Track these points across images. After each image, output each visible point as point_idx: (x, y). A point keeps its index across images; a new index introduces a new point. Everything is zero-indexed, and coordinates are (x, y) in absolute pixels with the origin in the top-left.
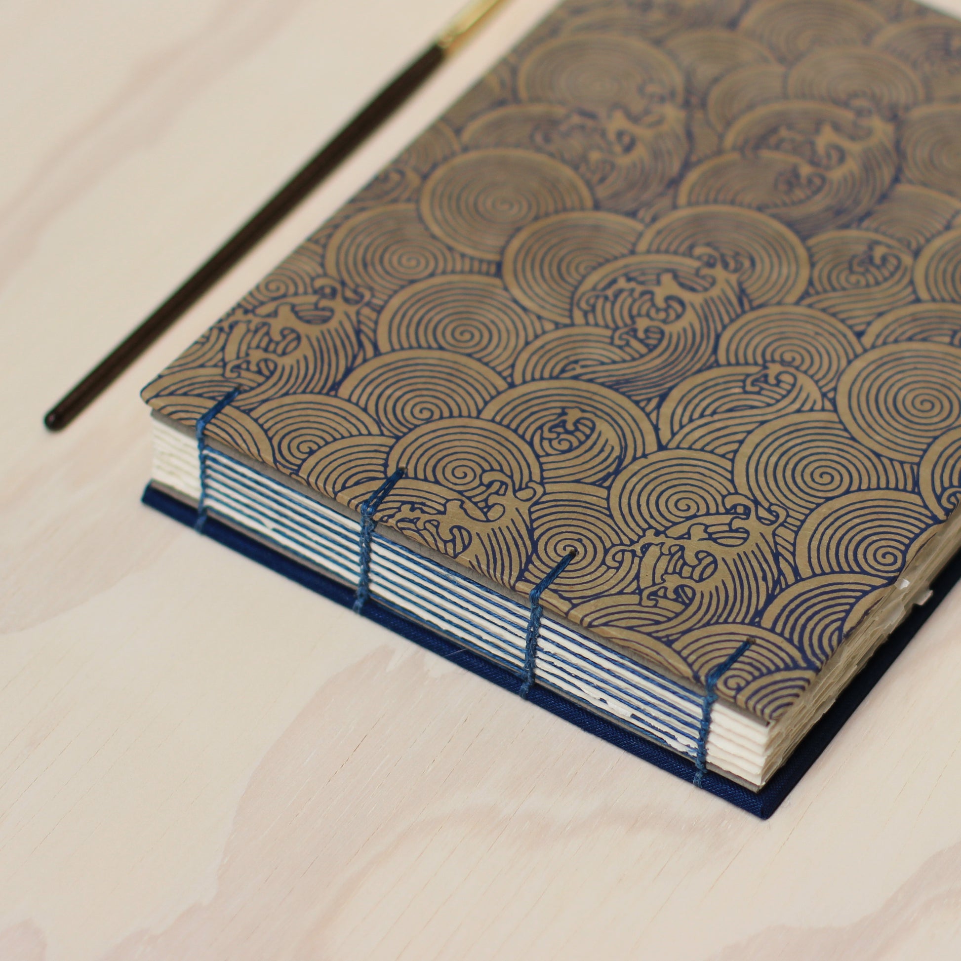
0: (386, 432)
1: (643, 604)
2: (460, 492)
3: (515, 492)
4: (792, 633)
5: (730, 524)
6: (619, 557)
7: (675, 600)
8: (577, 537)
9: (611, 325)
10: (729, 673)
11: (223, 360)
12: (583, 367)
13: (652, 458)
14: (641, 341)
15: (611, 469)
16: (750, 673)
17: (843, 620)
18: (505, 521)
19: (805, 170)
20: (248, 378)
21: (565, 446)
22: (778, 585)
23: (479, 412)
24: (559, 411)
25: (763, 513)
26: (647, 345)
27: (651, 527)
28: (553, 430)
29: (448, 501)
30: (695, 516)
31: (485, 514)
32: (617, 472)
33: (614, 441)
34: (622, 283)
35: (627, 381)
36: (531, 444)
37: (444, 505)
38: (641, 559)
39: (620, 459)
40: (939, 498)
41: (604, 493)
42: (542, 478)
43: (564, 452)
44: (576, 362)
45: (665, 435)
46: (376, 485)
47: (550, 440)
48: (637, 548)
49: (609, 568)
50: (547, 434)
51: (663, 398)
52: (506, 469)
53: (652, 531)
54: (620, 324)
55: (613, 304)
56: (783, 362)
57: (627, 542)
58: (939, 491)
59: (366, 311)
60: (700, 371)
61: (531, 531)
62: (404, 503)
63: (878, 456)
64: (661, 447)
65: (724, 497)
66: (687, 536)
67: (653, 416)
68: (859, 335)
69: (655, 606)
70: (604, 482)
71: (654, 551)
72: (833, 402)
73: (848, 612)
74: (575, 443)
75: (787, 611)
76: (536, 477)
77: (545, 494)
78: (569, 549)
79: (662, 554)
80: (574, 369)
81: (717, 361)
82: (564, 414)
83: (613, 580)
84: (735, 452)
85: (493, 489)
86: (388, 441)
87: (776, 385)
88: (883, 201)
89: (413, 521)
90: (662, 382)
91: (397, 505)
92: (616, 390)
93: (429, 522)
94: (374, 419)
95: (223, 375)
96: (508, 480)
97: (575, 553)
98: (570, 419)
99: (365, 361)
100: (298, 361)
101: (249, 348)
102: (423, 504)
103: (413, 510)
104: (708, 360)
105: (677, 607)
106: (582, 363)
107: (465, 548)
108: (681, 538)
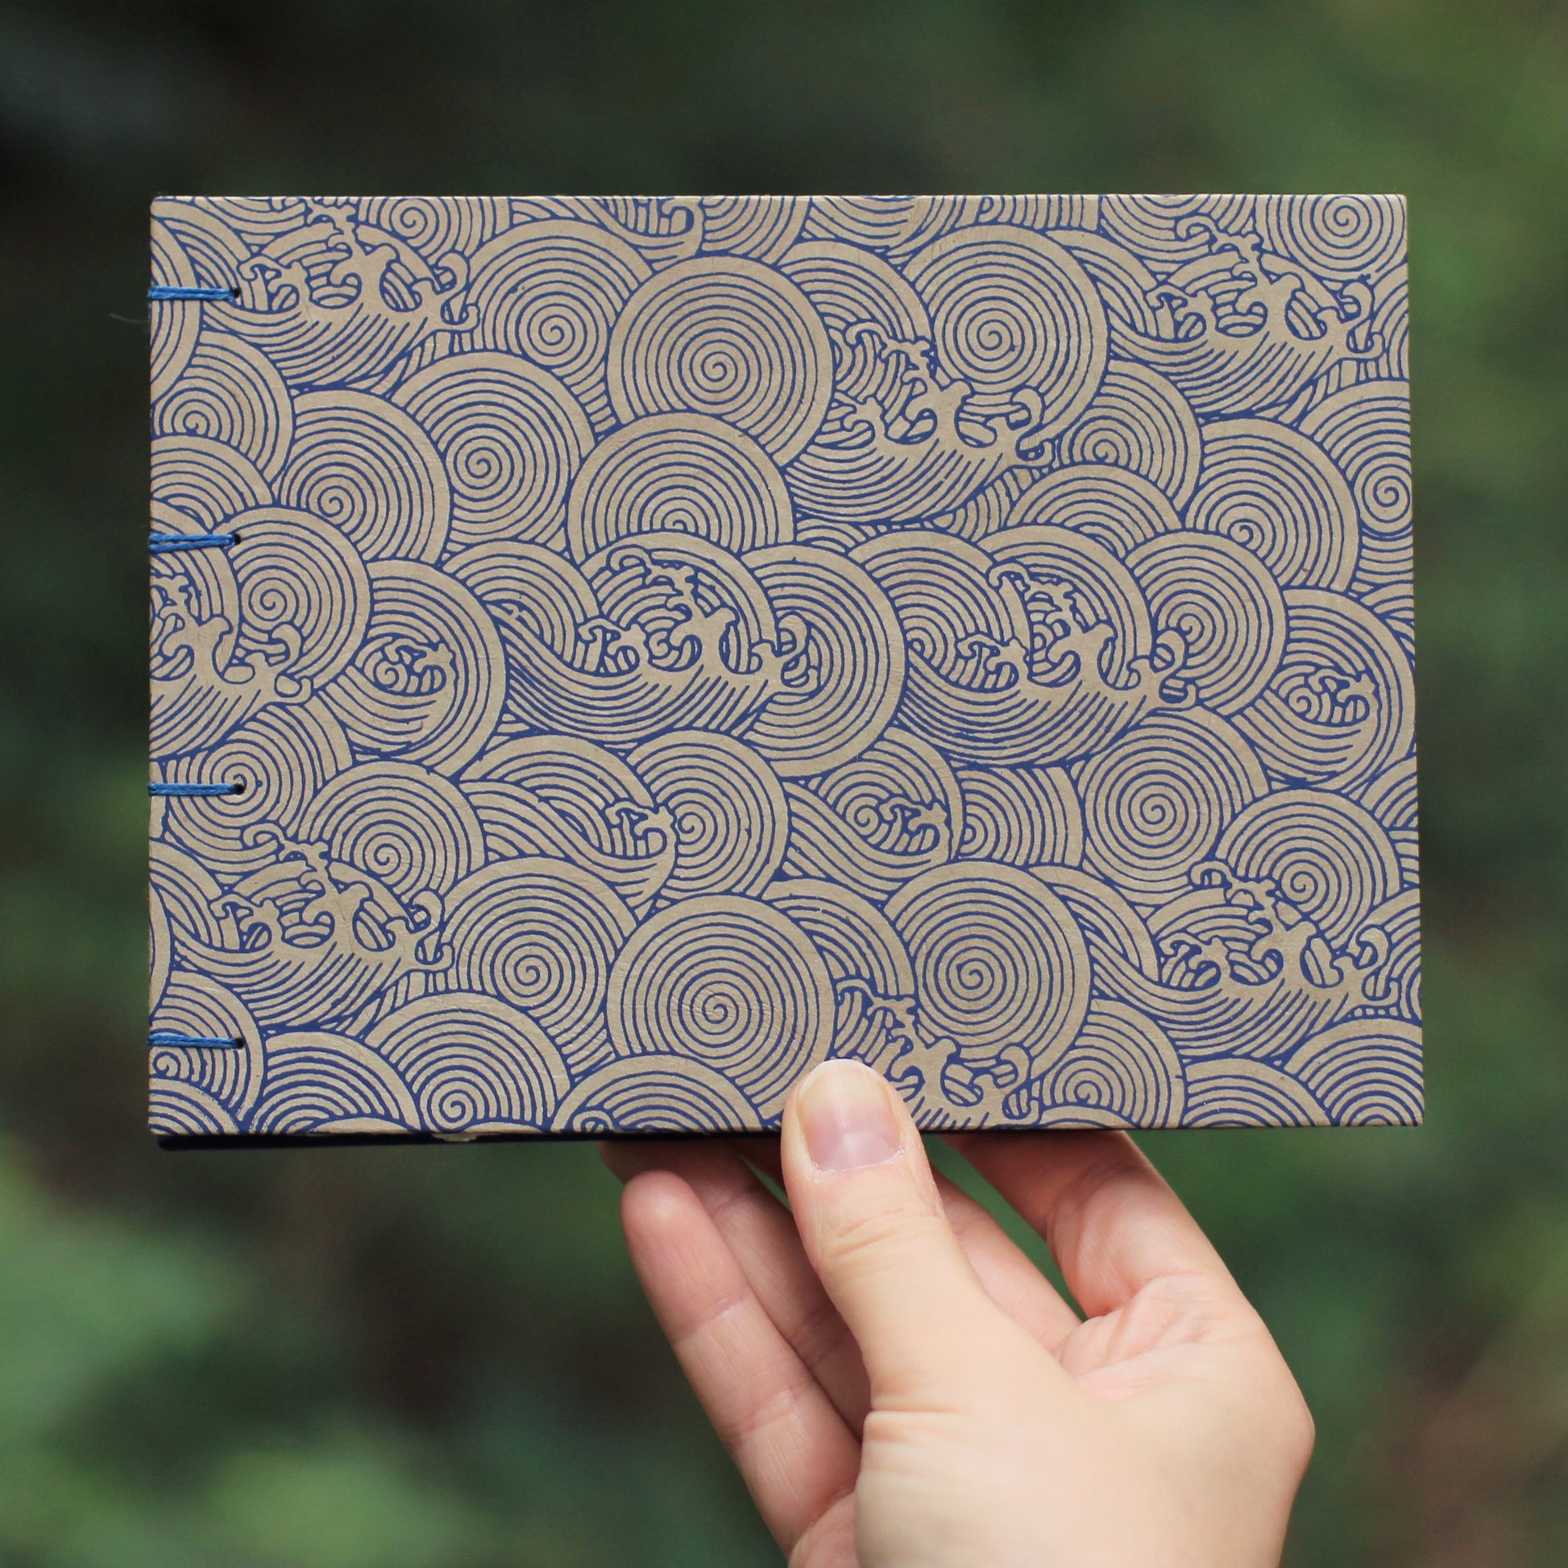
0: (276, 486)
1: (212, 906)
2: (242, 619)
3: (283, 673)
4: (276, 1078)
5: (390, 919)
6: (261, 839)
7: (241, 934)
8: (262, 777)
9: (606, 608)
10: (178, 1052)
11: (262, 247)
12: (520, 619)
13: (433, 780)
14: (604, 652)
15: (386, 748)
16: (192, 1071)
17: (333, 1117)
18: (230, 692)
19: (1013, 653)
20: (256, 293)
21: (386, 679)
22: (335, 1024)
23: (375, 559)
24: (435, 638)
25: (431, 943)
26: (602, 663)
27: (329, 843)
28: (402, 652)
29: (222, 615)
30: (377, 877)
31: (230, 665)
32: (386, 757)
33: (429, 726)
34: (679, 576)
35: (532, 679)
36: (365, 642)
37: (212, 616)
38: (277, 861)
39: (409, 747)
40: (582, 1109)
41: (345, 760)
42: (323, 688)
43: (377, 684)
44: (522, 607)
45: (472, 773)
46: (193, 530)
47: (385, 658)
48: (291, 847)
49: (241, 839)
50: (390, 651)
51: (533, 731)
52: (309, 644)
53: (324, 848)
54: (614, 617)
55: (644, 586)
56: (677, 824)
57: (290, 832)
58: (594, 1102)
59: (444, 339)
60: (600, 743)
61: (238, 726)
62: (187, 574)
63: (603, 1008)
64: (455, 779)
65: (427, 888)
66: (342, 887)
67: (496, 740)
68: (780, 876)
69: (218, 919)
70: (362, 753)
71: (299, 867)
72: (653, 911)
73: (348, 1115)
74: (399, 687)
75: (306, 1054)
76: (319, 682)
77: (301, 705)
78: (240, 781)
79: (298, 879)
80: (510, 612)
81: (629, 752)
82: (434, 647)
83: (227, 854)
84: (503, 858)
85: (270, 649)
86: (264, 496)
87: (636, 838)
88: (1021, 771)
89: (167, 600)
90: (555, 716)
91: (179, 569)
92: (509, 677)
93: (178, 617)
94: (286, 461)
95: (240, 263)
96: (294, 655)
97: (239, 789)
98: (431, 658)
99: (367, 391)
100: (317, 323)
101: (299, 260)
102: (198, 594)
103: (183, 589)
104: (624, 742)
105: (233, 941)
106: (525, 615)
107: (167, 678)
108: (336, 882)
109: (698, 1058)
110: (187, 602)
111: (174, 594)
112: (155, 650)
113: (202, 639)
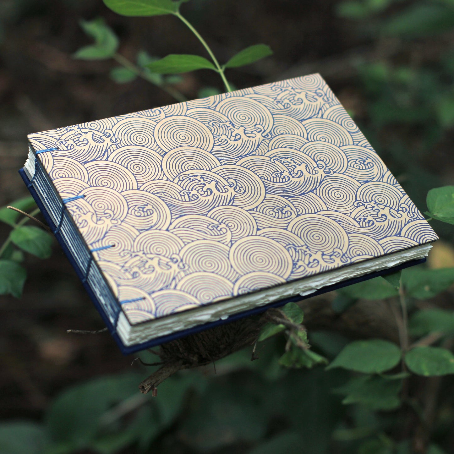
0: (89, 183)
1: (121, 271)
2: (95, 211)
3: (112, 219)
4: (158, 303)
5: (168, 262)
6: (125, 254)
7: (131, 275)
8: (118, 241)
9: (184, 188)
10: (129, 303)
11: (59, 138)
13: (162, 232)
14: (189, 197)
15: (146, 228)
16: (135, 307)
17: (177, 307)
18: (101, 226)
19: (286, 174)
20: (63, 147)
21: (139, 214)
22: (167, 287)
23: (122, 192)
24: (146, 204)
25: (181, 265)
26: (190, 199)
27: (143, 250)
28: (139, 208)
29: (90, 211)
30: (160, 255)
31: (97, 221)
32: (147, 230)
33: (154, 222)
34: (198, 178)
35: (174, 206)
36: (129, 209)
37: (87, 212)
38: (132, 258)
39: (152, 227)
40: (239, 289)
41: (137, 233)
42: (124, 220)
43: (137, 216)
44: (164, 193)
45: (171, 228)
46: (73, 196)
47: (136, 210)
48: (134, 254)
49: (120, 255)
50: (136, 208)
51: (181, 216)
52: (115, 212)
53: (143, 252)
54: (187, 189)
55: (191, 182)
56: (227, 225)
57: (132, 251)
58: (242, 286)
59: (114, 146)
60: (199, 214)
61: (106, 233)
62: (76, 205)
63: (232, 267)
64: (167, 230)
65: (173, 254)
67: (173, 220)
68: (258, 229)
69: (124, 273)
71: (138, 258)
72: (232, 245)
73: (181, 306)
74: (143, 215)
75: (163, 296)
76: (122, 219)
77: (120, 225)
78: (113, 244)
79: (139, 260)
80: (161, 194)
81: (207, 214)
82: (147, 205)
83: (118, 259)
84: (189, 243)
85: (106, 215)
86: (88, 186)
87: (219, 231)
88: (302, 195)
89: (74, 212)
90: (185, 212)
91: (73, 205)
92: (169, 207)
93: (79, 214)
94: (89, 178)
95: (55, 142)
96: (112, 215)
97: (114, 246)
98: (147, 208)
99: (101, 160)
100: (81, 150)
101: (70, 139)
102: (81, 209)
103: (77, 209)
104: (204, 213)
105: (130, 277)
106: (165, 194)
107: (83, 227)
108: (150, 258)
109: (261, 271)
110: (79, 211)
111: (75, 210)
112: (76, 222)
113: (88, 217)
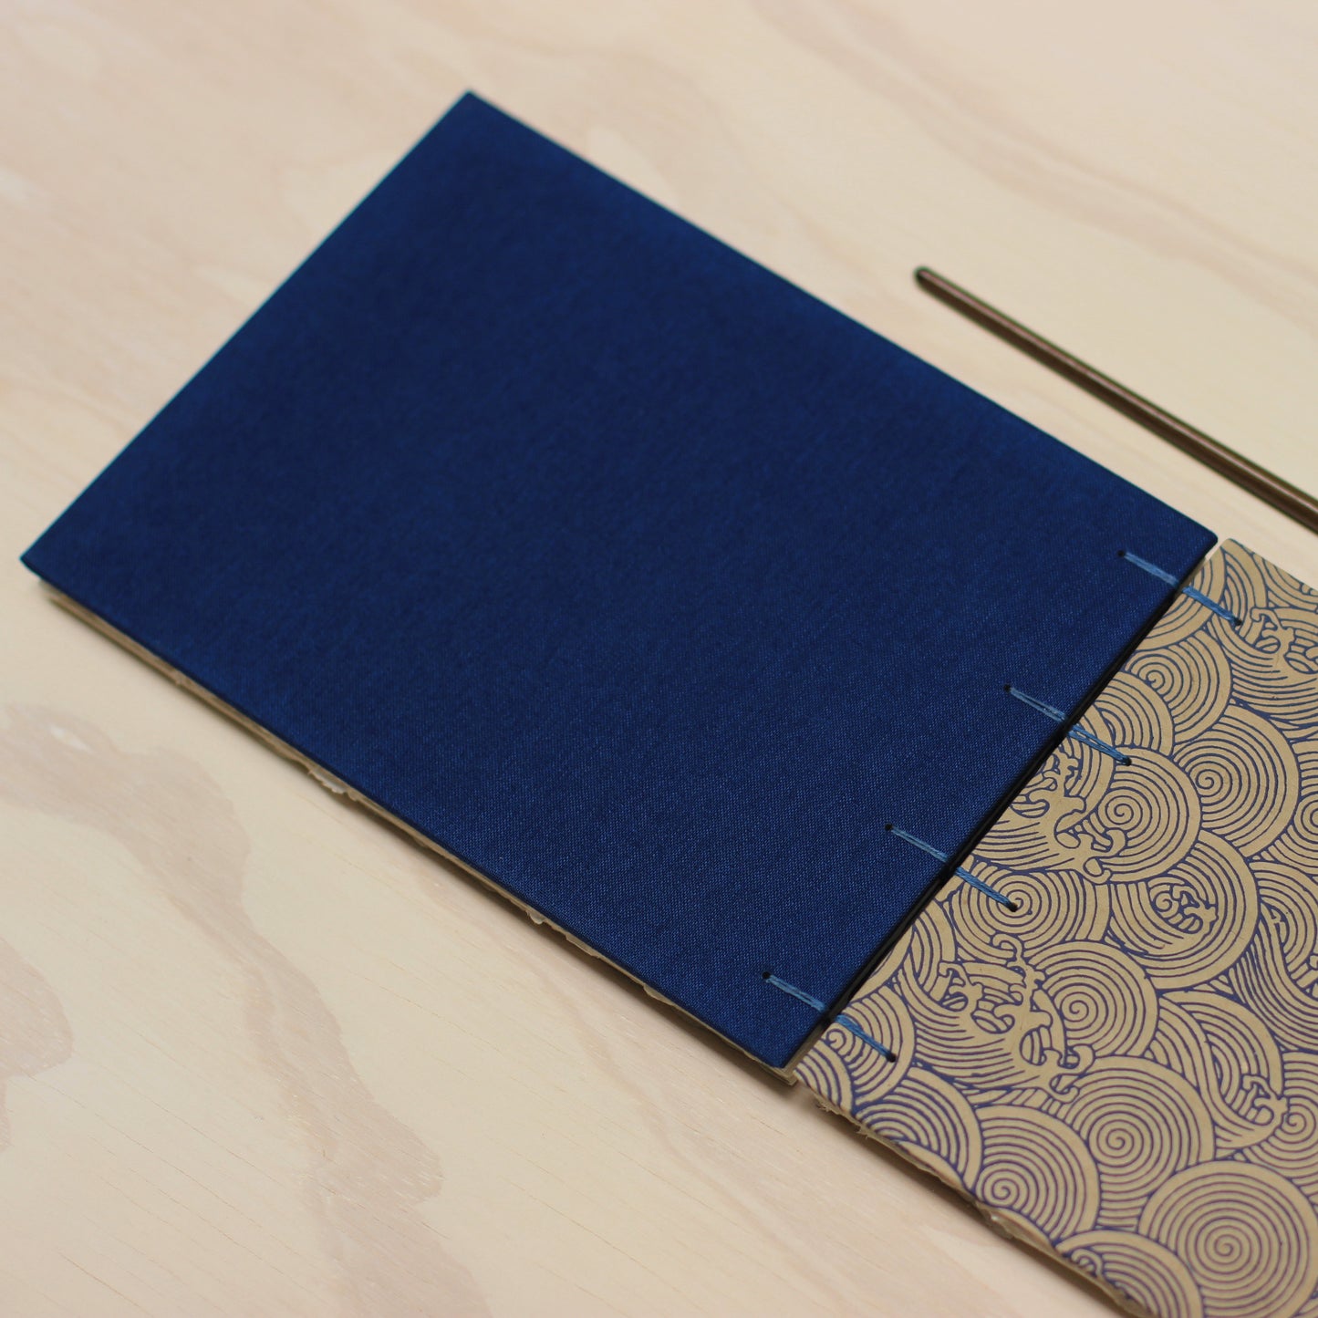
0: (1177, 748)
1: (941, 964)
2: (1096, 810)
3: (1097, 858)
4: (901, 1094)
5: (1051, 1048)
6: (1005, 946)
7: (947, 993)
8: (1035, 910)
10: (849, 1035)
11: (1277, 607)
12: (1277, 926)
13: (1145, 985)
15: (1128, 945)
16: (849, 1054)
17: (918, 1142)
18: (1056, 848)
20: (1252, 630)
21: (1161, 904)
22: (966, 1087)
23: (1209, 830)
24: (1212, 901)
25: (1066, 1081)
26: (1310, 986)
27: (1048, 977)
28: (1184, 896)
29: (1084, 799)
31: (1066, 831)
32: (1125, 950)
33: (1167, 950)
35: (1256, 966)
36: (1165, 874)
37: (1077, 796)
38: (1005, 966)
39: (1144, 954)
40: (1088, 1248)
41: (1097, 934)
42: (1116, 884)
43: (1153, 904)
44: (1284, 919)
45: (1174, 996)
46: (1105, 737)
47: (1170, 892)
48: (1020, 963)
49: (992, 937)
50: (1177, 892)
51: (1234, 998)
52: (1127, 852)
53: (1042, 977)
56: (1287, 1116)
57: (1027, 954)
58: (1100, 1249)
60: (1273, 1034)
61: (1043, 870)
62: (1081, 762)
63: (1150, 1195)
64: (1160, 993)
65: (1090, 1046)
66: (1034, 1008)
67: (1205, 987)
69: (939, 974)
70: (1110, 937)
71: (1015, 978)
72: (1231, 1158)
73: (929, 1148)
74: (1166, 915)
75: (930, 1093)
76: (1115, 878)
77: (1094, 885)
78: (1018, 903)
79: (1010, 985)
80: (1273, 917)
81: (1288, 1051)
82: (1208, 906)
83: (975, 939)
84: (1155, 1060)
85: (1099, 838)
86: (1166, 748)
87: (1253, 1106)
89: (1055, 768)
90: (1255, 998)
91: (1078, 755)
92: (1243, 955)
93: (1055, 782)
94: (1196, 737)
95: (1255, 607)
96: (1113, 852)
97: (1013, 908)
98: (1201, 911)
99: (1280, 730)
100: (1278, 671)
101: (1295, 629)
102: (1079, 777)
103: (1071, 768)
104: (1290, 1043)
105: (938, 993)
106: (1283, 926)
107: (1020, 812)
108: (1033, 1003)
109: (1190, 1269)
110: (1068, 778)
111: (1063, 767)
112: (1025, 791)
113: (1059, 804)
